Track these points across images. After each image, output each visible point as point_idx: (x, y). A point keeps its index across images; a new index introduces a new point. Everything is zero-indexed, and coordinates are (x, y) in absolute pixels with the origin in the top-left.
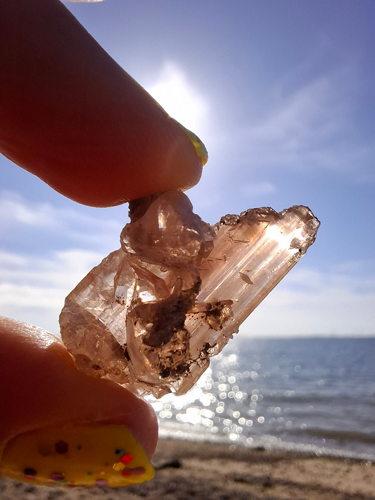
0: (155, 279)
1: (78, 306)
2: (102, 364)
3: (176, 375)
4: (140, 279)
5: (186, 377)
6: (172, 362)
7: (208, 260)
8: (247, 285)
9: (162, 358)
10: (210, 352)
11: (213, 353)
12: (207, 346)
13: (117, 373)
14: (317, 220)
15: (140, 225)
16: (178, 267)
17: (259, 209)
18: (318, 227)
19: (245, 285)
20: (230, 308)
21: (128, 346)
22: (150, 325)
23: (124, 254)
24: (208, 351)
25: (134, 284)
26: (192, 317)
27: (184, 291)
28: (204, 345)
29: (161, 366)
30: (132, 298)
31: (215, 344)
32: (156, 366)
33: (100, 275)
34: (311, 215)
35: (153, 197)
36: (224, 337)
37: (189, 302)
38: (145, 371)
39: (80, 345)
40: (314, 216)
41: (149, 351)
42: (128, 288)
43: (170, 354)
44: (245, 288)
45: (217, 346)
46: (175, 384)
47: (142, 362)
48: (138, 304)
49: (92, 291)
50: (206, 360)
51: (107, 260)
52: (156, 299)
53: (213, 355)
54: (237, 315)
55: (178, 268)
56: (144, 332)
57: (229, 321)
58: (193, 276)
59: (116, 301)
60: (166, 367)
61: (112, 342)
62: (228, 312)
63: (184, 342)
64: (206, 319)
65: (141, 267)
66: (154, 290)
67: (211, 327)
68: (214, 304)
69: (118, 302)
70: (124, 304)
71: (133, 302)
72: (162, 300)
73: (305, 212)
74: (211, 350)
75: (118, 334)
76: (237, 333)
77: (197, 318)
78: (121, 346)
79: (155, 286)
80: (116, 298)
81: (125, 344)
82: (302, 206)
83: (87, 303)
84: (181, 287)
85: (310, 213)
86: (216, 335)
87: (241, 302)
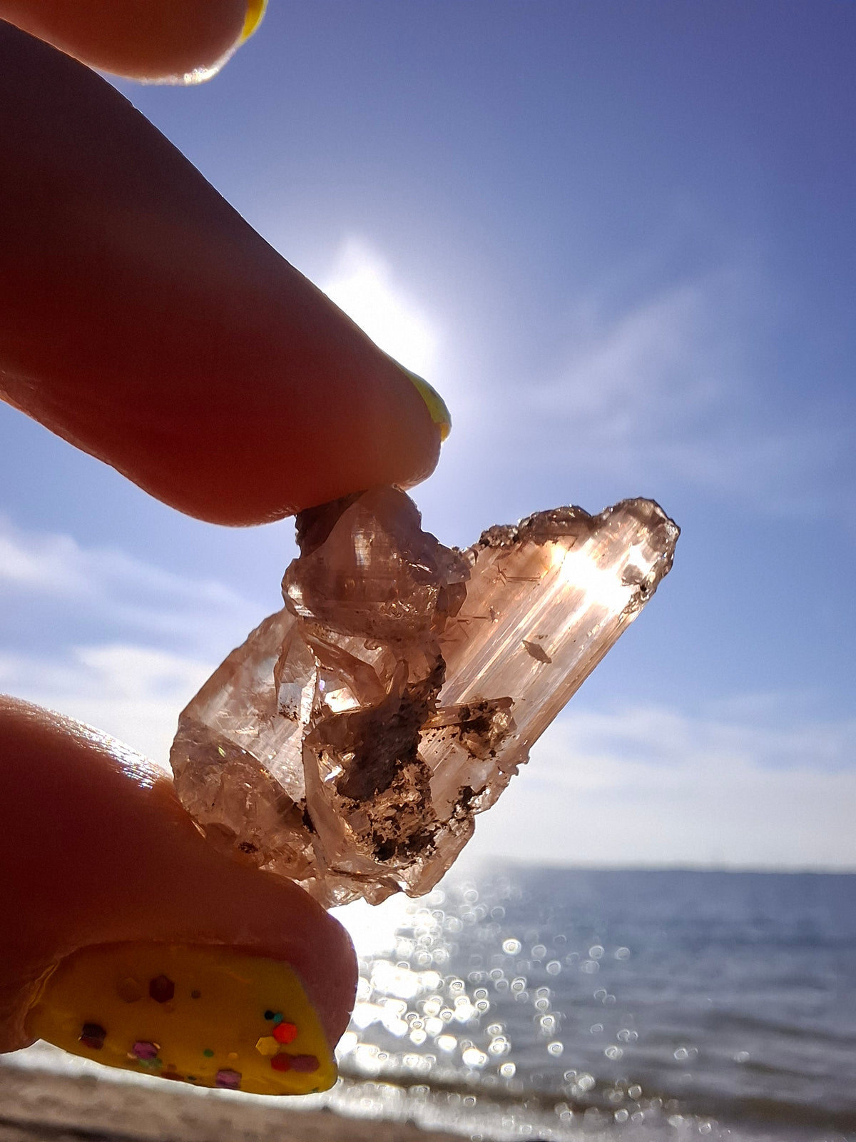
0: (353, 664)
1: (205, 729)
2: (260, 840)
3: (408, 853)
4: (327, 668)
5: (428, 857)
6: (398, 827)
7: (459, 621)
8: (539, 667)
9: (376, 821)
10: (473, 805)
11: (479, 807)
12: (467, 793)
13: (289, 858)
14: (675, 525)
15: (320, 560)
16: (398, 638)
17: (554, 512)
18: (676, 540)
19: (536, 666)
20: (509, 713)
21: (309, 803)
22: (349, 756)
23: (291, 619)
24: (469, 803)
25: (314, 677)
26: (433, 736)
27: (413, 686)
28: (461, 791)
29: (377, 839)
30: (311, 705)
31: (484, 789)
32: (366, 837)
33: (245, 664)
34: (661, 515)
35: (342, 504)
36: (501, 773)
37: (423, 706)
38: (345, 848)
39: (213, 804)
40: (667, 517)
41: (351, 808)
42: (303, 685)
43: (392, 812)
44: (537, 672)
45: (488, 791)
46: (407, 873)
47: (337, 831)
48: (324, 717)
49: (231, 696)
50: (466, 822)
51: (258, 632)
52: (359, 705)
53: (480, 810)
54: (522, 727)
55: (399, 640)
56: (337, 771)
57: (508, 740)
58: (427, 654)
59: (281, 713)
60: (385, 839)
61: (277, 796)
62: (505, 722)
63: (418, 787)
64: (461, 739)
65: (326, 643)
66: (354, 687)
67: (473, 755)
68: (475, 708)
69: (285, 715)
70: (296, 718)
71: (314, 715)
72: (371, 706)
73: (647, 510)
74: (476, 801)
75: (288, 780)
76: (527, 763)
77: (444, 739)
78: (296, 803)
79: (355, 679)
80: (280, 707)
81: (302, 800)
82: (641, 498)
83: (223, 721)
84: (406, 676)
85: (658, 511)
86: (482, 770)
87: (529, 700)
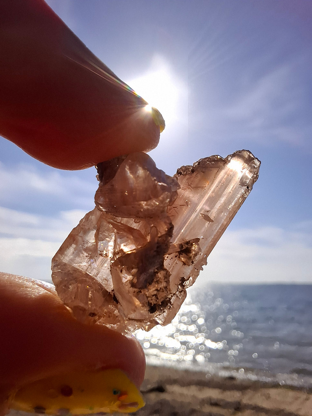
0: (130, 230)
1: (65, 265)
2: (97, 311)
3: (162, 308)
4: (119, 232)
5: (169, 309)
6: (158, 299)
7: (174, 207)
8: (208, 224)
9: (149, 297)
10: (186, 285)
11: (188, 285)
12: (183, 280)
13: (109, 316)
14: (258, 160)
17: (209, 158)
18: (259, 167)
19: (207, 224)
20: (198, 245)
21: (115, 291)
22: (134, 271)
23: (98, 213)
24: (184, 284)
25: (113, 238)
26: (167, 258)
27: (160, 237)
28: (180, 280)
29: (149, 304)
30: (113, 249)
31: (189, 277)
32: (145, 304)
33: (80, 235)
34: (252, 156)
36: (196, 270)
37: (166, 245)
38: (135, 309)
39: (75, 298)
40: (255, 157)
41: (137, 293)
42: (109, 241)
43: (155, 292)
44: (208, 226)
45: (191, 278)
46: (161, 317)
47: (131, 302)
48: (120, 254)
49: (75, 249)
50: (183, 292)
51: (84, 220)
52: (136, 248)
53: (188, 286)
54: (204, 250)
55: (151, 218)
56: (129, 277)
57: (198, 256)
58: (165, 223)
59: (100, 254)
60: (153, 304)
61: (102, 291)
62: (197, 248)
63: (165, 280)
64: (179, 257)
65: (115, 221)
66: (133, 240)
67: (184, 264)
68: (185, 244)
70: (107, 256)
71: (115, 254)
72: (141, 248)
73: (246, 155)
74: (187, 283)
75: (104, 282)
76: (206, 265)
77: (172, 258)
78: (110, 292)
79: (133, 237)
80: (99, 252)
81: (112, 290)
82: (243, 150)
83: (72, 260)
84: (158, 234)
85: (251, 155)
86: (188, 270)
87: (205, 238)
